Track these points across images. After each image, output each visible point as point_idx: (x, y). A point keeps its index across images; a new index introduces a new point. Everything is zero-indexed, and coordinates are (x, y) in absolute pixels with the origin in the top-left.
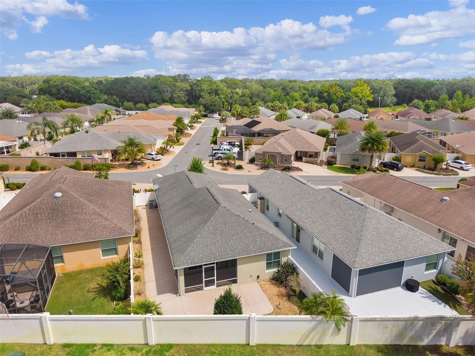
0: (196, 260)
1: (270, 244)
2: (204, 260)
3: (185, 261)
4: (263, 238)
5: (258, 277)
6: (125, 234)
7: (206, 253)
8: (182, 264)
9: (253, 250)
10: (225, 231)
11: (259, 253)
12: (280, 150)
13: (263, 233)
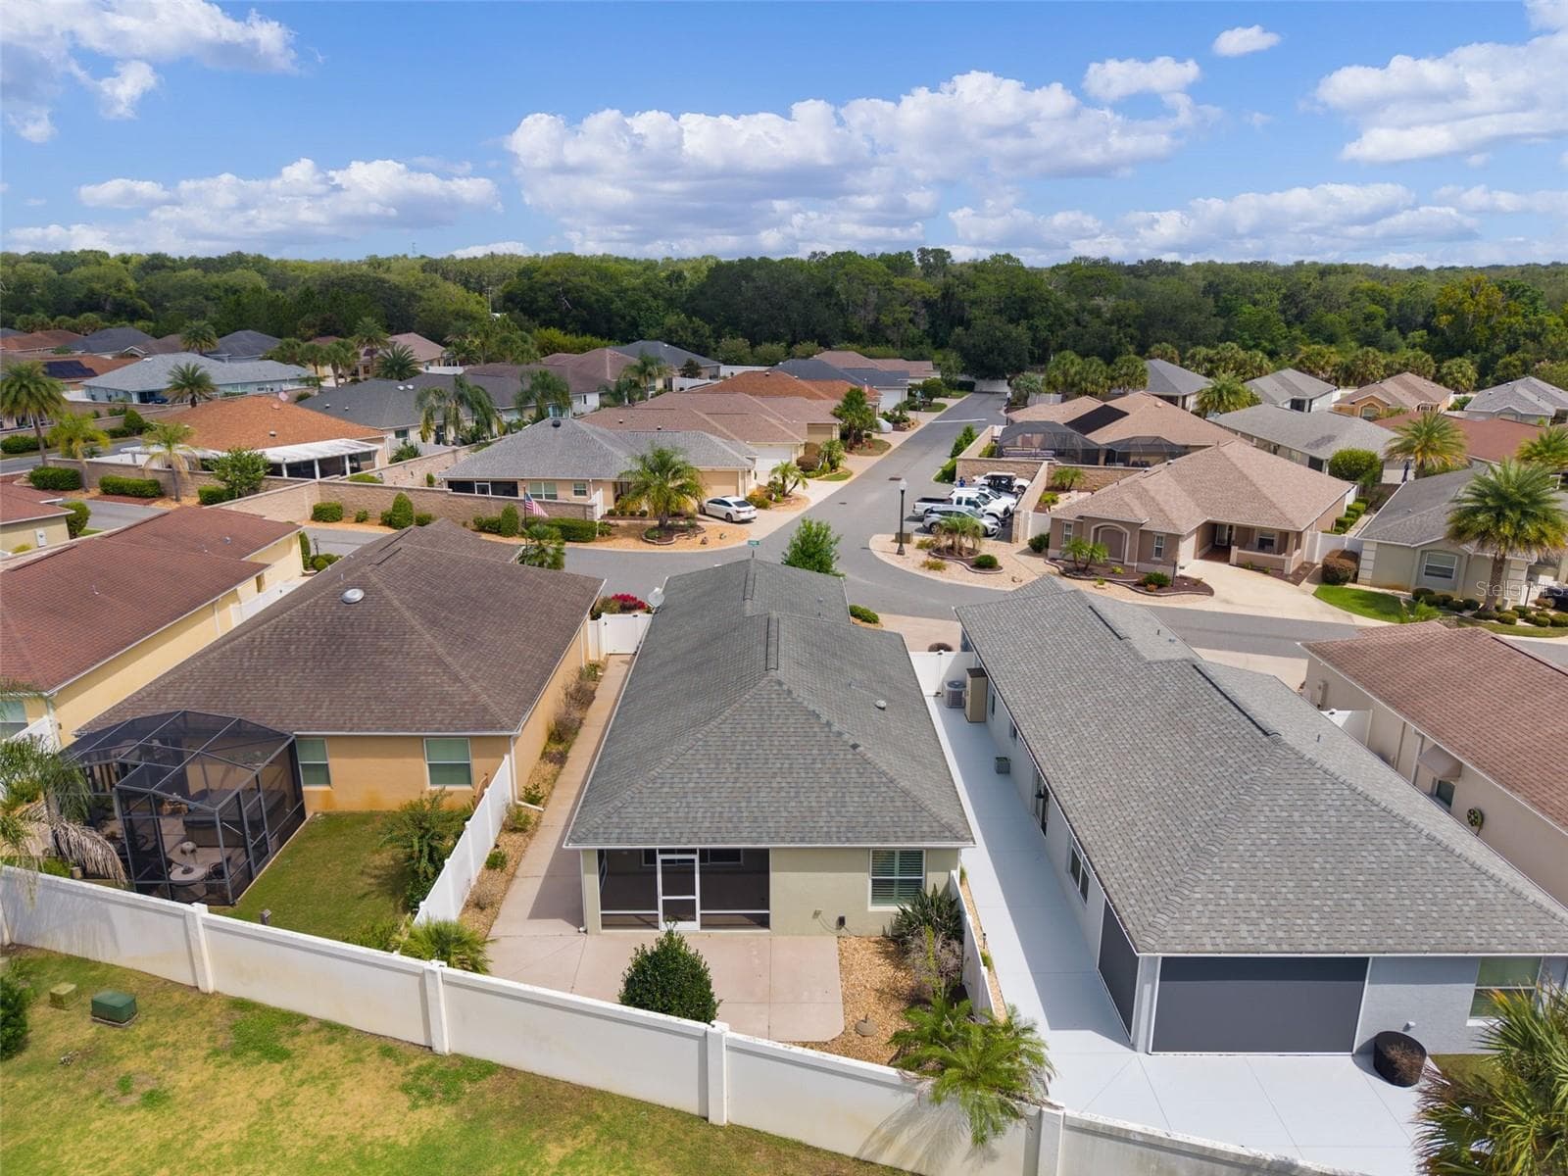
0: (635, 830)
1: (888, 819)
2: (660, 835)
3: (601, 830)
4: (871, 799)
5: (841, 921)
6: (493, 728)
7: (672, 815)
8: (591, 835)
9: (825, 829)
10: (753, 756)
11: (839, 840)
12: (1141, 515)
13: (876, 780)
